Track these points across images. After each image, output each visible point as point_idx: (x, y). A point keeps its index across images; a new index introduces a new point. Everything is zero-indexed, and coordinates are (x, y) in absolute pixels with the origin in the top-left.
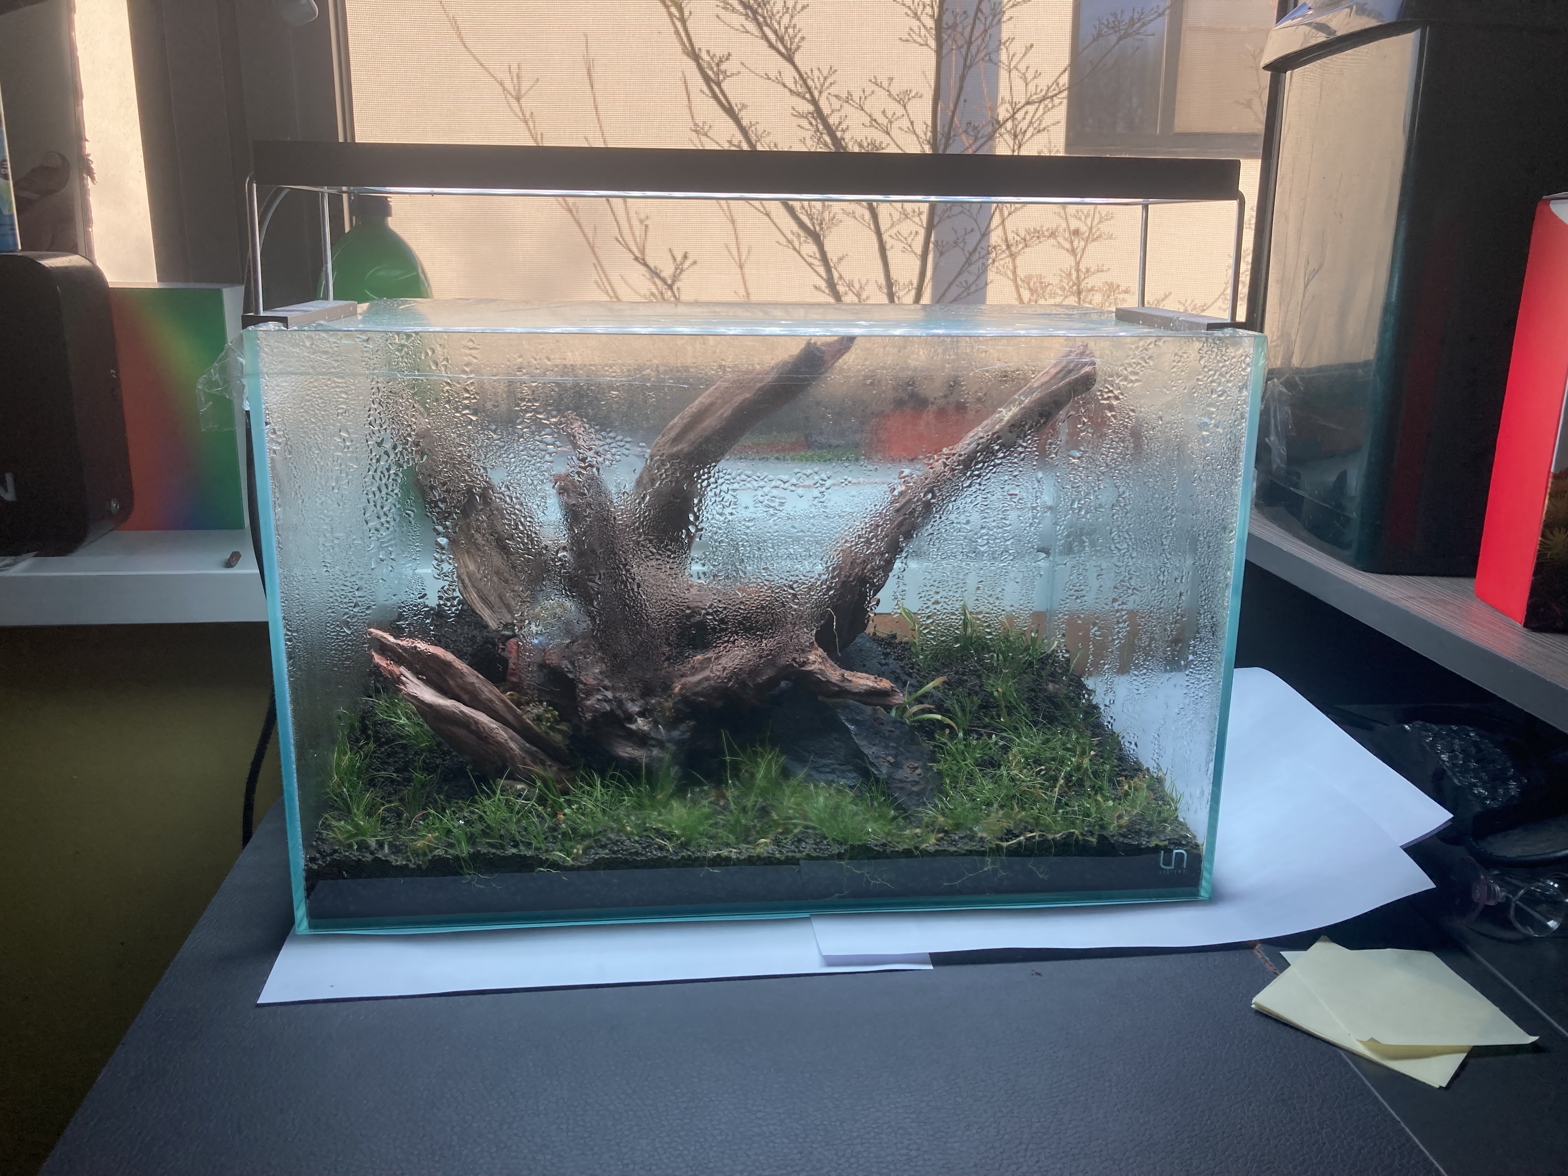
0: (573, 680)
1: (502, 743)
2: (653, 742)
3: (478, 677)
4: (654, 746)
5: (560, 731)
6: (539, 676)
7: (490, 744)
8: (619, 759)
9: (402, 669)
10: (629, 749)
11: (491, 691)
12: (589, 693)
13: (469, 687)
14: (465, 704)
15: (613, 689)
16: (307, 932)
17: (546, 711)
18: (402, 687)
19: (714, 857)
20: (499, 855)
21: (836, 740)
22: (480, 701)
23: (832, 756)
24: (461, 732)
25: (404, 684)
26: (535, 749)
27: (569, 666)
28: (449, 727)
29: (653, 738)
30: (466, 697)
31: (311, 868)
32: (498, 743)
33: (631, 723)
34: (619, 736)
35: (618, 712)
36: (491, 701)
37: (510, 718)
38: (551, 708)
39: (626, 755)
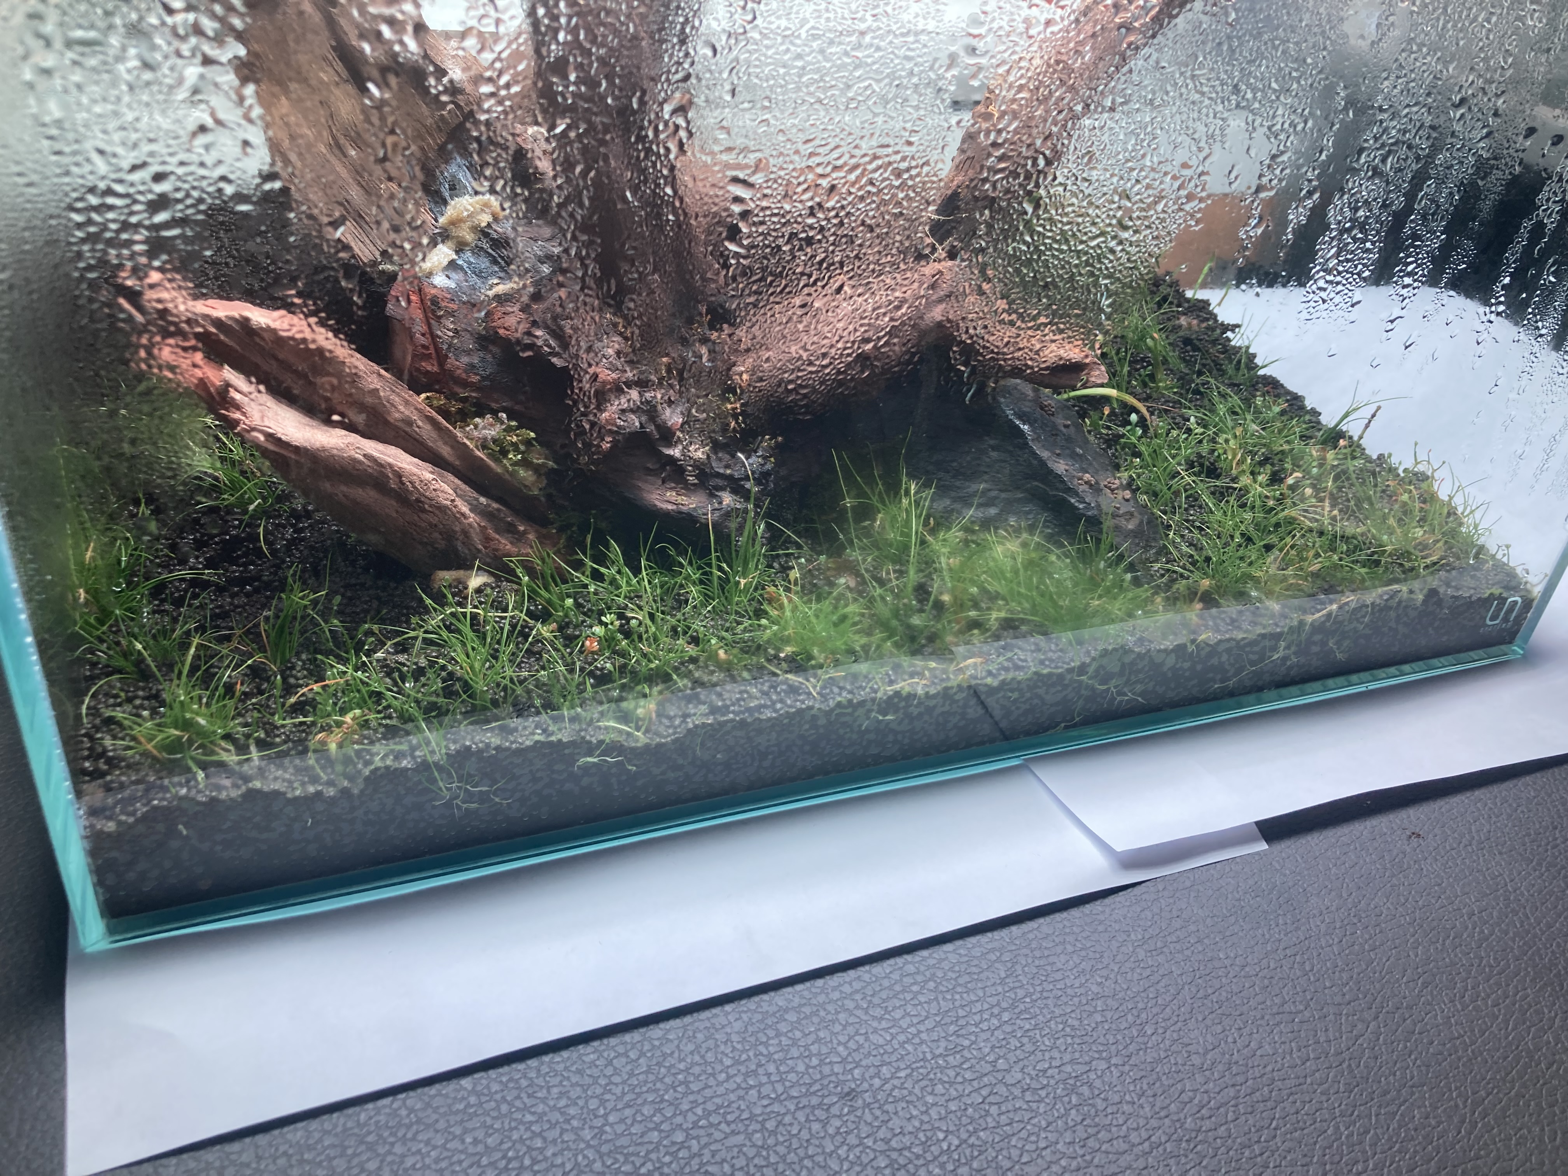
0: (565, 369)
1: (446, 507)
2: (720, 482)
3: (380, 375)
4: (722, 489)
5: (536, 469)
6: (483, 360)
7: (424, 511)
8: (656, 514)
9: (229, 374)
10: (671, 495)
11: (407, 403)
12: (602, 397)
13: (369, 400)
14: (364, 435)
15: (642, 384)
16: (104, 945)
17: (509, 430)
18: (237, 415)
19: (890, 698)
20: (508, 749)
21: (994, 448)
22: (386, 422)
23: (986, 477)
24: (367, 495)
25: (238, 407)
26: (495, 505)
27: (552, 342)
28: (343, 488)
29: (718, 475)
30: (360, 419)
31: (101, 832)
32: (442, 509)
33: (670, 445)
34: (649, 472)
35: (650, 428)
36: (409, 423)
37: (445, 451)
38: (514, 423)
39: (670, 507)
